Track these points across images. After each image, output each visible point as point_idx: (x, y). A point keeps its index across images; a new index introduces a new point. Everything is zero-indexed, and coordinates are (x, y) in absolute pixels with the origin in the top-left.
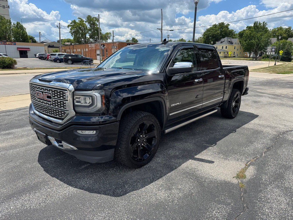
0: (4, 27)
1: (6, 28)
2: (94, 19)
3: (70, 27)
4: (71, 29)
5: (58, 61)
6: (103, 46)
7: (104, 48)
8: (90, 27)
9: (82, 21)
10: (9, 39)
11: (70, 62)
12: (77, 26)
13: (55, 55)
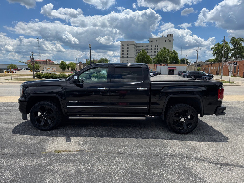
0: (164, 54)
1: (165, 55)
2: (239, 39)
3: (213, 50)
4: (213, 51)
5: (186, 77)
6: (236, 63)
7: (236, 65)
8: (233, 47)
9: (226, 43)
10: (166, 62)
11: (192, 78)
12: (220, 48)
13: (186, 72)
